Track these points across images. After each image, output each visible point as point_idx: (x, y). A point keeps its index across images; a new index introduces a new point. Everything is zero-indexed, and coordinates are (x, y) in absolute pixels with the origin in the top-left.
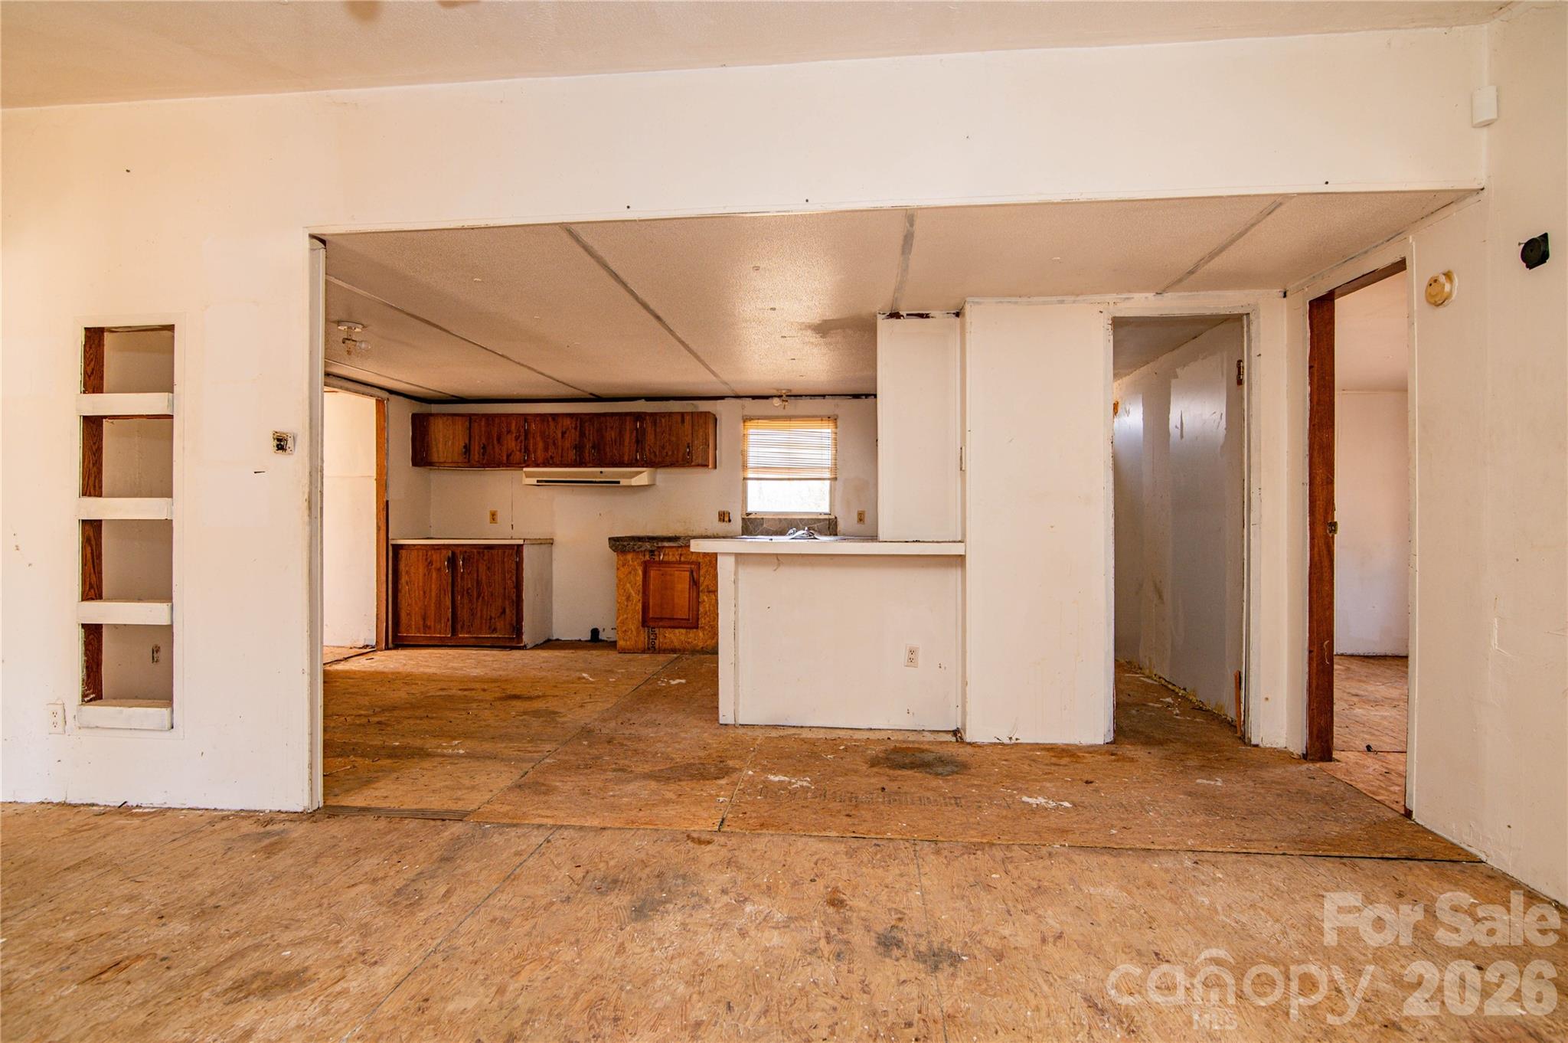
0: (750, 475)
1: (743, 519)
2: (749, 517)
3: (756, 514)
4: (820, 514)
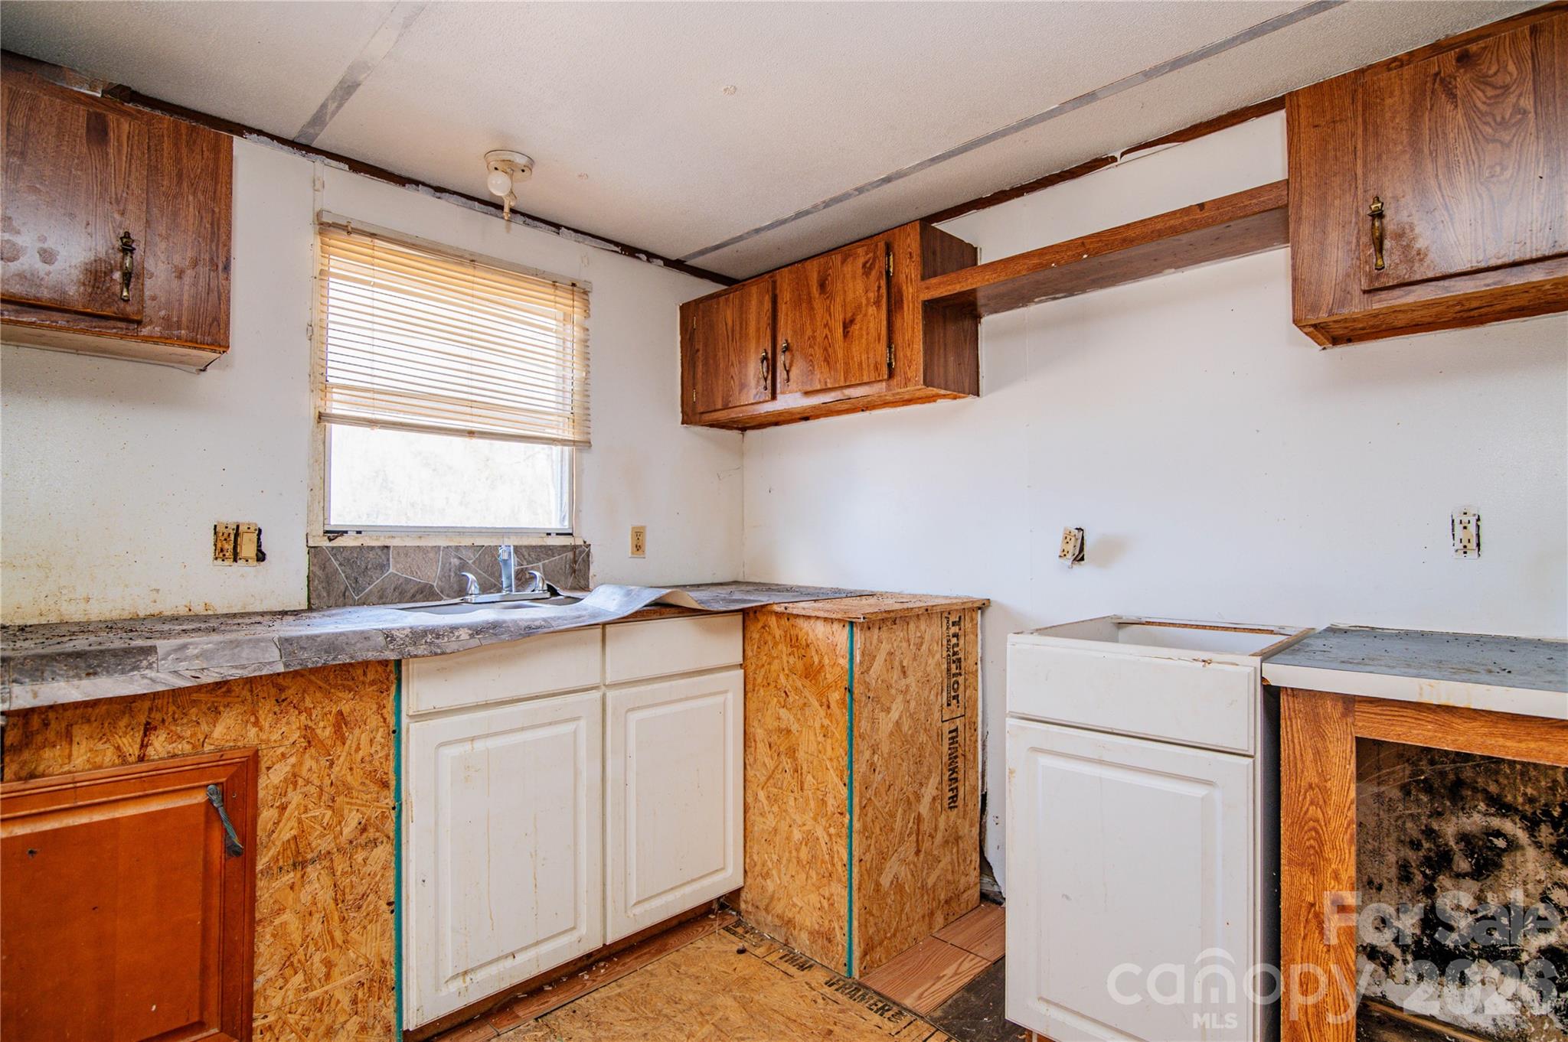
0: (336, 409)
1: (313, 551)
2: (335, 543)
3: (359, 532)
4: (549, 534)
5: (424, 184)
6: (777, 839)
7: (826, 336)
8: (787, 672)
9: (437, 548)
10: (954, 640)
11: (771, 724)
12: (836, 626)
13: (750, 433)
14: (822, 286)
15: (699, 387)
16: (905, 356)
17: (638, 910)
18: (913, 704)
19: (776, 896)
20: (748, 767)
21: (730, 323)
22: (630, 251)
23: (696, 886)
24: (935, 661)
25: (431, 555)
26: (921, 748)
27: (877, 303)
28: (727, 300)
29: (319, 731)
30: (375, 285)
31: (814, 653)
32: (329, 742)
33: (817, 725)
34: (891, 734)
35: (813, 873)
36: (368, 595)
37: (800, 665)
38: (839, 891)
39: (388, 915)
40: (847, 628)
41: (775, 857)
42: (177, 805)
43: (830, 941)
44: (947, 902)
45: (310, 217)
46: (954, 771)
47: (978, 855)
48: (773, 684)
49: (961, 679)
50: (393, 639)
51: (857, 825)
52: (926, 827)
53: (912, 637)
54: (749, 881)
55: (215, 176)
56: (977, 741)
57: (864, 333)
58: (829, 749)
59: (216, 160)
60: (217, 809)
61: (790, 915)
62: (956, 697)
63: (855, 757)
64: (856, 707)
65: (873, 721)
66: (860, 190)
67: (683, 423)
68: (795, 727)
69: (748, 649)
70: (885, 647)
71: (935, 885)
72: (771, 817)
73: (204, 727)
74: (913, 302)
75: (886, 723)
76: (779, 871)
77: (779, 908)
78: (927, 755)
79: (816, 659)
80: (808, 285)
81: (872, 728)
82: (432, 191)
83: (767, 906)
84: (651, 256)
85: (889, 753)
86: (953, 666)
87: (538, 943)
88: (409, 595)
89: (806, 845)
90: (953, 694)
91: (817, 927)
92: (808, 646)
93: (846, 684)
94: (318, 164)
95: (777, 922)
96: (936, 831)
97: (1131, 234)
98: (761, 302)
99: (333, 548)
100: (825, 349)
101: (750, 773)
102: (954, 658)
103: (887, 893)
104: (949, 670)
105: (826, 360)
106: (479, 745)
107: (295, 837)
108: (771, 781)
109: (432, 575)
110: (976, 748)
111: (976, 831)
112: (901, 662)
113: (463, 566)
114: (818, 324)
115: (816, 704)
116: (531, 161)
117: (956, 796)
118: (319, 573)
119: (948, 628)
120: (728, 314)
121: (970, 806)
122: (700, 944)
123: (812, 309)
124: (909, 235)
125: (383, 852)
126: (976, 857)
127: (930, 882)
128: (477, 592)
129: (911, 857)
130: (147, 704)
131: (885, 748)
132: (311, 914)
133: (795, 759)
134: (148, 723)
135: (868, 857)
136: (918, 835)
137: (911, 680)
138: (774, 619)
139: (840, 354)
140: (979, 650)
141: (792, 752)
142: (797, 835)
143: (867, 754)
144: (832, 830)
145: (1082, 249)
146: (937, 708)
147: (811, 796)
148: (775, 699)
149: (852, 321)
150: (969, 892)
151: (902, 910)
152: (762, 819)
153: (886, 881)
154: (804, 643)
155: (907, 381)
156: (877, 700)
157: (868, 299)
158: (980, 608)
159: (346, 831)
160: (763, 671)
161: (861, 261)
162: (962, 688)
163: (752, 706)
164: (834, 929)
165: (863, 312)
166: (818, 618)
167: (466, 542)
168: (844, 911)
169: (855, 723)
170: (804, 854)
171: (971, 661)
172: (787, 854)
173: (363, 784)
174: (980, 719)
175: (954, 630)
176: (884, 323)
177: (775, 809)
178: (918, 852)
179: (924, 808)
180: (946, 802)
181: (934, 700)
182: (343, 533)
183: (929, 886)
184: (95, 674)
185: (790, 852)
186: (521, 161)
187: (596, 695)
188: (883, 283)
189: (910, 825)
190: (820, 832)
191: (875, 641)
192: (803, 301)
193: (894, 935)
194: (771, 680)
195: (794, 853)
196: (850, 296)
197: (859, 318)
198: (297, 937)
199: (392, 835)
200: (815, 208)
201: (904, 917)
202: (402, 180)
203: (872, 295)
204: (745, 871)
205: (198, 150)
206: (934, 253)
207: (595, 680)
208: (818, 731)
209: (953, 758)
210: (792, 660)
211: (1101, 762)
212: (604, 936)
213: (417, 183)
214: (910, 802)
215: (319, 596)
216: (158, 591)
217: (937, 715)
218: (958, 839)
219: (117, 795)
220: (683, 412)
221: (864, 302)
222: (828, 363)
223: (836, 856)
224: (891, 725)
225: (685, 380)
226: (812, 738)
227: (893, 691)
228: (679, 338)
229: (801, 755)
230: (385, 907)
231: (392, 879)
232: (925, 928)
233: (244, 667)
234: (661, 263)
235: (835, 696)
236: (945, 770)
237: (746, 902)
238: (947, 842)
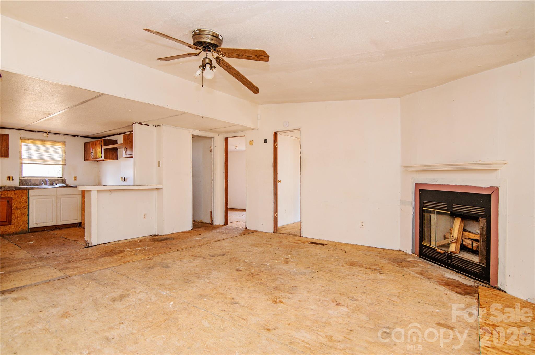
0: (24, 162)
1: (20, 179)
3: (27, 177)
4: (58, 177)
5: (37, 131)
9: (39, 179)
13: (99, 162)
15: (86, 154)
22: (74, 136)
32: (20, 198)
36: (28, 185)
39: (27, 216)
45: (19, 138)
67: (85, 161)
73: (7, 195)
74: (103, 149)
84: (78, 136)
87: (47, 222)
94: (21, 131)
99: (23, 179)
106: (39, 200)
107: (16, 206)
109: (38, 183)
118: (21, 182)
120: (88, 146)
128: (44, 185)
132: (18, 214)
159: (22, 206)
161: (98, 142)
173: (24, 202)
176: (101, 151)
182: (25, 177)
187: (56, 196)
198: (16, 216)
199: (27, 208)
202: (33, 131)
203: (100, 146)
204: (82, 220)
205: (5, 136)
207: (56, 194)
212: (57, 224)
213: (35, 131)
215: (21, 185)
220: (84, 159)
228: (84, 148)
231: (28, 212)
233: (11, 189)
234: (80, 137)
237: (82, 224)
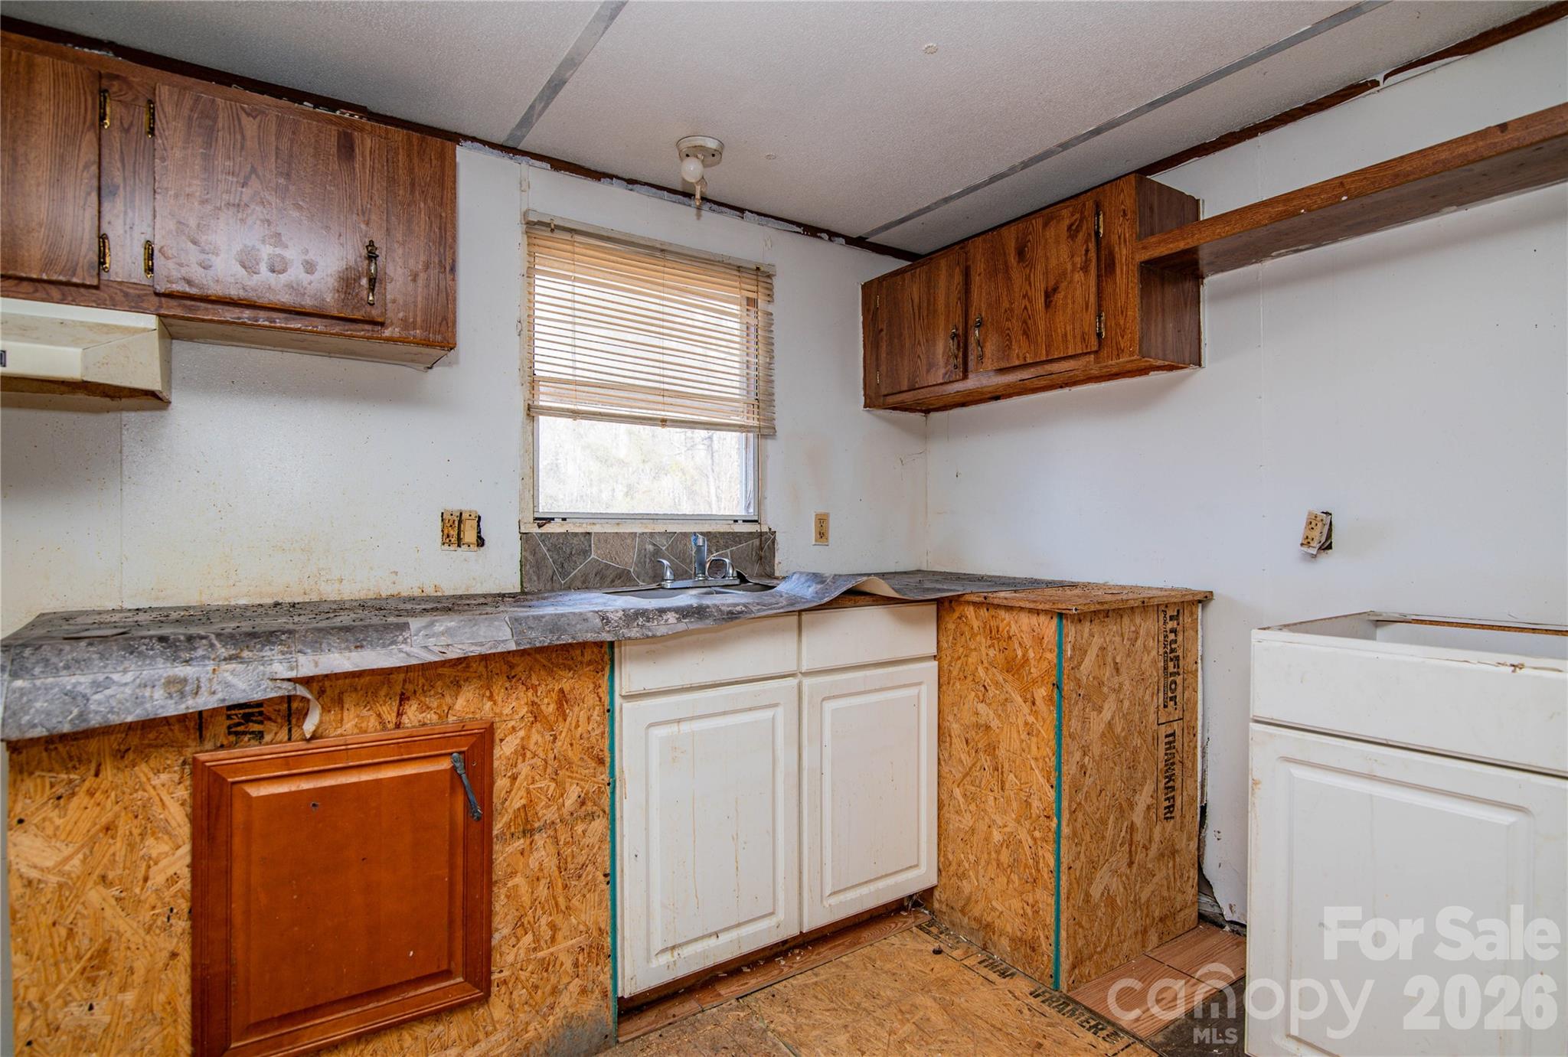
0: (543, 401)
1: (525, 537)
2: (544, 530)
3: (564, 519)
4: (736, 521)
5: (619, 178)
6: (975, 839)
7: (1026, 308)
8: (986, 664)
9: (634, 534)
10: (1172, 636)
11: (968, 718)
12: (1042, 618)
13: (934, 415)
14: (1021, 253)
15: (883, 368)
16: (1117, 324)
17: (834, 900)
18: (1126, 704)
19: (974, 898)
20: (943, 763)
21: (916, 301)
22: (812, 231)
23: (891, 881)
24: (1151, 658)
25: (629, 541)
26: (1135, 751)
27: (1085, 269)
28: (913, 276)
29: (543, 707)
30: (575, 279)
31: (1017, 646)
32: (552, 718)
33: (1021, 722)
34: (1103, 735)
35: (1015, 877)
36: (573, 580)
37: (1001, 657)
38: (1044, 898)
39: (604, 886)
40: (1055, 620)
41: (972, 858)
42: (428, 770)
43: (1034, 950)
44: (1161, 920)
45: (518, 217)
46: (1170, 778)
47: (1196, 871)
48: (970, 678)
49: (1179, 679)
50: (608, 622)
51: (1066, 830)
52: (1139, 837)
53: (1126, 630)
54: (944, 880)
55: (442, 184)
56: (1196, 747)
57: (1070, 301)
58: (1034, 748)
59: (443, 168)
60: (460, 776)
61: (989, 919)
62: (1173, 699)
63: (1064, 758)
64: (1065, 705)
65: (1085, 720)
66: (1064, 146)
67: (865, 407)
68: (995, 724)
69: (943, 639)
70: (1097, 641)
71: (1148, 900)
72: (968, 816)
73: (448, 700)
74: (1127, 265)
75: (1098, 724)
76: (977, 872)
77: (976, 911)
78: (1142, 759)
79: (1020, 653)
80: (1005, 253)
81: (1083, 728)
82: (625, 184)
83: (964, 907)
84: (832, 235)
85: (1101, 756)
86: (1171, 664)
87: (739, 925)
88: (609, 580)
89: (1007, 847)
90: (1170, 695)
91: (1019, 934)
92: (1010, 638)
93: (1053, 679)
94: (524, 165)
95: (975, 925)
96: (1150, 842)
97: (1406, 167)
98: (951, 276)
99: (542, 534)
100: (1025, 322)
101: (945, 769)
102: (1172, 655)
103: (1097, 906)
104: (1166, 668)
105: (1026, 333)
106: (685, 727)
107: (524, 806)
108: (968, 778)
109: (629, 560)
110: (1195, 754)
111: (1194, 845)
112: (1114, 659)
113: (657, 552)
114: (1017, 295)
115: (1020, 700)
116: (722, 145)
117: (1173, 806)
118: (530, 558)
119: (1165, 623)
120: (914, 290)
121: (1188, 817)
122: (893, 940)
123: (1009, 278)
124: (1122, 190)
125: (599, 825)
126: (1193, 874)
127: (1144, 897)
128: (672, 578)
129: (1124, 869)
130: (402, 676)
131: (1096, 750)
132: (538, 879)
133: (995, 757)
134: (403, 694)
135: (1078, 865)
136: (1131, 845)
137: (1124, 678)
138: (971, 608)
139: (1042, 326)
140: (1200, 648)
141: (992, 749)
142: (997, 836)
143: (1078, 755)
144: (1037, 834)
145: (1341, 190)
146: (1153, 709)
147: (1013, 796)
148: (973, 694)
149: (1055, 290)
150: (1187, 911)
151: (1113, 925)
152: (958, 818)
153: (1096, 892)
154: (1006, 635)
155: (1120, 352)
156: (1087, 698)
157: (1074, 265)
158: (1200, 601)
159: (568, 803)
160: (959, 662)
161: (1067, 222)
162: (1180, 689)
163: (948, 700)
164: (1039, 937)
165: (1068, 279)
166: (1021, 609)
167: (660, 528)
168: (1050, 920)
169: (1065, 722)
170: (1005, 857)
171: (1190, 660)
172: (986, 856)
173: (582, 759)
174: (1200, 723)
175: (1171, 625)
176: (1093, 289)
177: (973, 807)
178: (1131, 864)
179: (1138, 817)
180: (1162, 812)
181: (1149, 700)
182: (550, 520)
183: (1143, 901)
184: (362, 647)
185: (989, 853)
186: (712, 144)
187: (792, 682)
188: (1092, 246)
189: (1123, 834)
190: (1023, 835)
191: (1086, 635)
192: (999, 270)
193: (1105, 950)
194: (968, 673)
195: (994, 855)
196: (1053, 262)
197: (1063, 285)
198: (526, 899)
199: (607, 809)
200: (1012, 170)
201: (1115, 932)
202: (599, 176)
203: (1078, 260)
204: (939, 870)
205: (427, 160)
206: (1151, 209)
207: (791, 667)
208: (1021, 728)
209: (1170, 764)
210: (992, 652)
211: (1372, 777)
212: (801, 924)
213: (611, 177)
214: (1124, 808)
215: (530, 580)
216: (396, 573)
217: (1152, 717)
218: (1174, 853)
219: (379, 758)
220: (865, 395)
221: (1069, 267)
222: (1028, 337)
223: (1041, 861)
224: (1103, 726)
225: (868, 362)
226: (1015, 735)
227: (1105, 690)
228: (861, 319)
229: (1001, 753)
230: (601, 877)
231: (607, 852)
232: (1138, 946)
233: (482, 644)
234: (842, 241)
235: (1041, 693)
236: (1160, 778)
237: (940, 902)
238: (1162, 855)
